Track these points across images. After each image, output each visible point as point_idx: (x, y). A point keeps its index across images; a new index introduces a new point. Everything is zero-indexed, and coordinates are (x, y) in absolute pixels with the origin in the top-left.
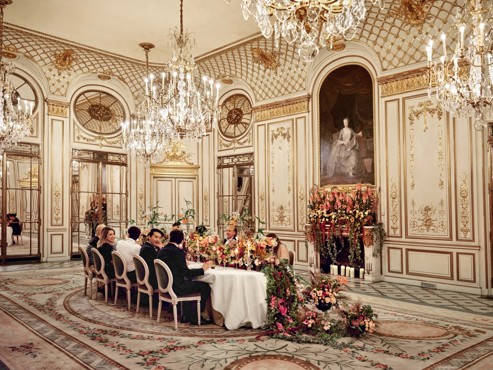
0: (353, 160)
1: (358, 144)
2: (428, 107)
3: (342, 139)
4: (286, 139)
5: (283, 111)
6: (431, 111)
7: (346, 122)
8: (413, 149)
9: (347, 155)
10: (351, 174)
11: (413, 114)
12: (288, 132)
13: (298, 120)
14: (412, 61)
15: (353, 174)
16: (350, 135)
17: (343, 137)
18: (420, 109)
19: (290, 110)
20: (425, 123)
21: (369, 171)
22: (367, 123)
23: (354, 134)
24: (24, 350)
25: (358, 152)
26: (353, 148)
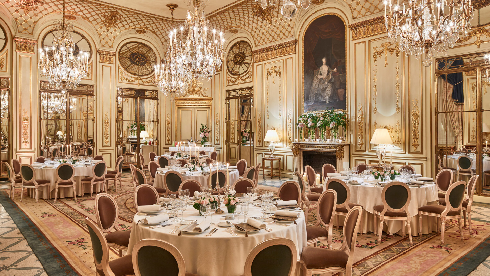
0: (329, 91)
1: (333, 78)
2: (388, 47)
3: (321, 75)
4: (278, 75)
5: (276, 53)
6: (391, 51)
7: (324, 60)
8: (376, 81)
9: (325, 87)
11: (376, 53)
12: (280, 69)
13: (287, 60)
14: (377, 11)
15: (329, 102)
16: (327, 71)
17: (322, 72)
18: (382, 49)
19: (281, 52)
20: (386, 60)
21: (342, 99)
22: (340, 61)
23: (330, 70)
24: (77, 244)
25: (333, 84)
26: (330, 82)
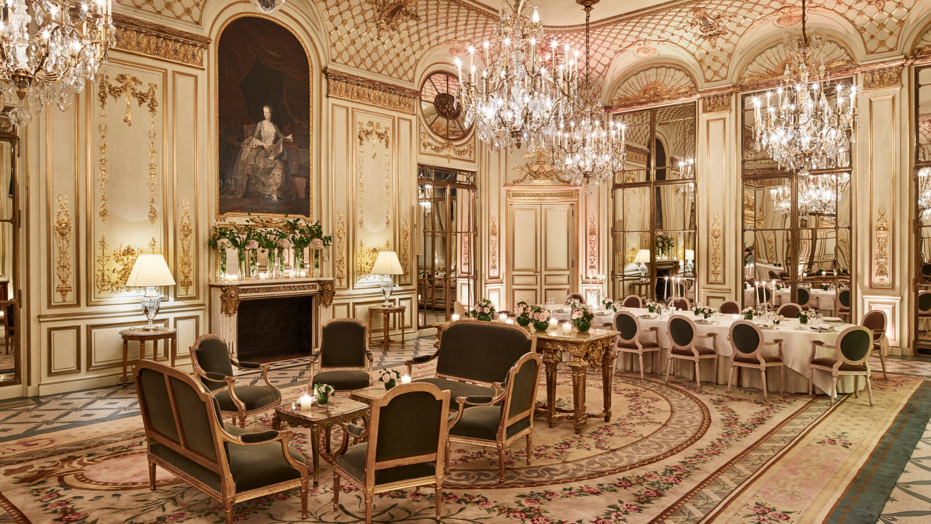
0: (277, 175)
1: (286, 153)
3: (260, 138)
4: (146, 106)
5: (139, 43)
6: (380, 136)
7: (266, 110)
8: (364, 177)
9: (269, 166)
10: (275, 198)
11: (362, 133)
12: (152, 92)
15: (278, 198)
16: (273, 135)
17: (262, 134)
18: (370, 129)
19: (157, 48)
20: (374, 148)
21: (302, 195)
22: (300, 124)
23: (281, 135)
25: (286, 164)
26: (279, 157)
